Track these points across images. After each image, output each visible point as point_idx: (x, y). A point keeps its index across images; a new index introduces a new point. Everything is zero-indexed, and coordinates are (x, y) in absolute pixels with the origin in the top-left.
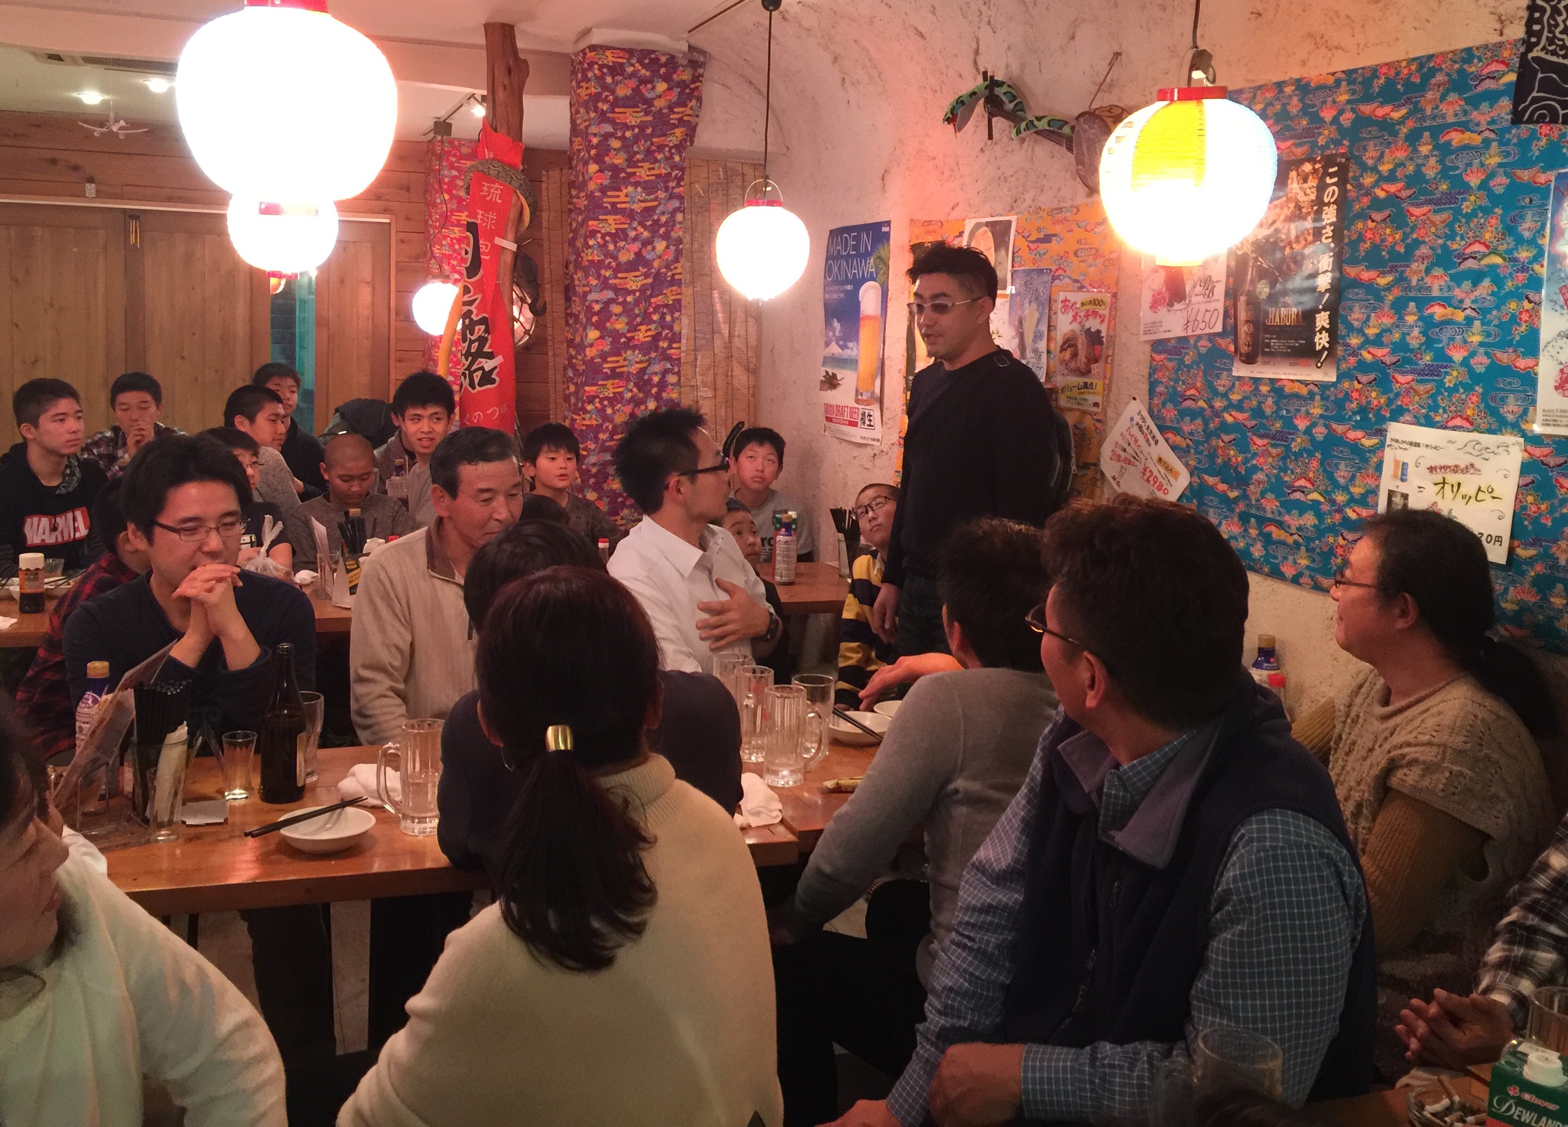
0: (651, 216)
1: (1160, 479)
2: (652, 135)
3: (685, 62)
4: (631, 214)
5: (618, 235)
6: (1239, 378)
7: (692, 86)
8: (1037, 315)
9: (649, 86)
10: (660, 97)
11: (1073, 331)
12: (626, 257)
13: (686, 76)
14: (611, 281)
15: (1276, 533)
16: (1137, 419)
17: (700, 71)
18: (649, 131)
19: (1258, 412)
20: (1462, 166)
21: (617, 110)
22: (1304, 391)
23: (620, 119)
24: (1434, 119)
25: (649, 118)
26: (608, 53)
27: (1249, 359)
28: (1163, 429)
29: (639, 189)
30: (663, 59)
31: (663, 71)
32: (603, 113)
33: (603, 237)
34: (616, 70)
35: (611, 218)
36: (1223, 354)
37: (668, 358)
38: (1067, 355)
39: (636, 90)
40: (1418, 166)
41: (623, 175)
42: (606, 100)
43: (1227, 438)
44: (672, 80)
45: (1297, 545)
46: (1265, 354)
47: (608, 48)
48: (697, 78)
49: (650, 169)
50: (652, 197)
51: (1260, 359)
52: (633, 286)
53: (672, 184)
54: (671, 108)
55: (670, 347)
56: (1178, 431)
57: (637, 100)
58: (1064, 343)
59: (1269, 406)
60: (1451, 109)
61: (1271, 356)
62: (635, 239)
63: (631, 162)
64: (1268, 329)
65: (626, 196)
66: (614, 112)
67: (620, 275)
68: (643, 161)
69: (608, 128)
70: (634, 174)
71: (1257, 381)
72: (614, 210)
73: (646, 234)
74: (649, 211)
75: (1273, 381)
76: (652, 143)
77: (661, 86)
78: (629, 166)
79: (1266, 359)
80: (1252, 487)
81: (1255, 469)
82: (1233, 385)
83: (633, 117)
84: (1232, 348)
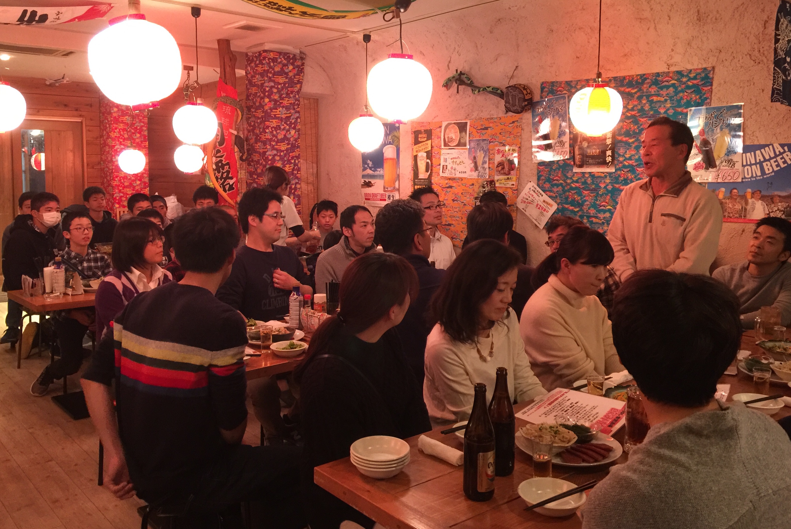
0: (289, 120)
1: (544, 207)
2: (288, 87)
3: (299, 58)
4: (281, 119)
5: (277, 128)
6: (576, 173)
7: (301, 67)
8: (483, 155)
9: (287, 67)
10: (290, 71)
11: (502, 160)
12: (280, 137)
13: (299, 63)
14: (276, 147)
15: (594, 220)
16: (532, 188)
17: (304, 61)
18: (287, 85)
19: (585, 183)
20: (658, 107)
21: (275, 77)
22: (603, 175)
23: (277, 80)
24: (647, 93)
25: (287, 80)
26: (271, 54)
27: (581, 166)
28: (544, 191)
29: (284, 109)
30: (291, 56)
31: (291, 61)
32: (270, 78)
33: (272, 129)
34: (274, 60)
35: (274, 121)
36: (569, 165)
37: (297, 178)
38: (500, 168)
39: (282, 69)
40: (642, 107)
41: (278, 103)
42: (271, 73)
43: (573, 192)
44: (294, 65)
45: (603, 223)
46: (587, 164)
47: (272, 51)
48: (303, 64)
49: (288, 101)
50: (289, 112)
51: (585, 166)
52: (283, 148)
53: (296, 107)
54: (294, 76)
55: (298, 173)
56: (551, 191)
57: (282, 73)
58: (498, 164)
59: (589, 181)
60: (653, 90)
61: (589, 165)
62: (284, 129)
63: (281, 98)
64: (587, 157)
65: (280, 112)
66: (274, 78)
67: (278, 144)
68: (285, 97)
69: (272, 84)
70: (282, 103)
71: (584, 173)
72: (275, 117)
73: (288, 127)
74: (288, 118)
75: (590, 173)
76: (288, 90)
77: (291, 67)
78: (281, 100)
79: (587, 166)
80: (585, 207)
81: (586, 201)
82: (574, 175)
83: (282, 80)
84: (572, 163)
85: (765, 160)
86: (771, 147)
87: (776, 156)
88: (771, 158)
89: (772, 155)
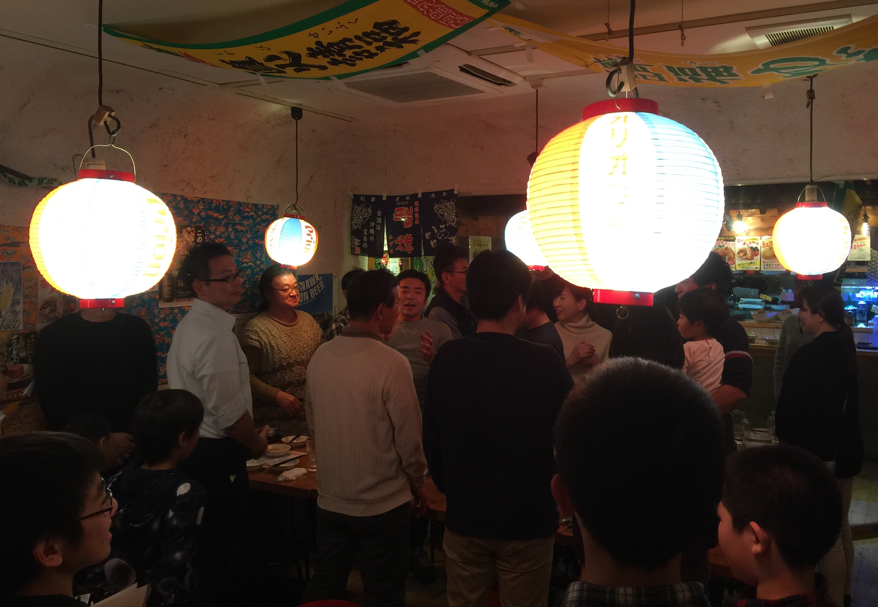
8: (13, 290)
20: (241, 237)
24: (232, 220)
27: (169, 300)
40: (229, 235)
43: (162, 333)
46: (177, 298)
51: (175, 300)
60: (237, 218)
61: (180, 298)
75: (180, 308)
82: (160, 312)
85: (312, 288)
86: (314, 277)
87: (317, 284)
88: (314, 286)
89: (315, 284)
